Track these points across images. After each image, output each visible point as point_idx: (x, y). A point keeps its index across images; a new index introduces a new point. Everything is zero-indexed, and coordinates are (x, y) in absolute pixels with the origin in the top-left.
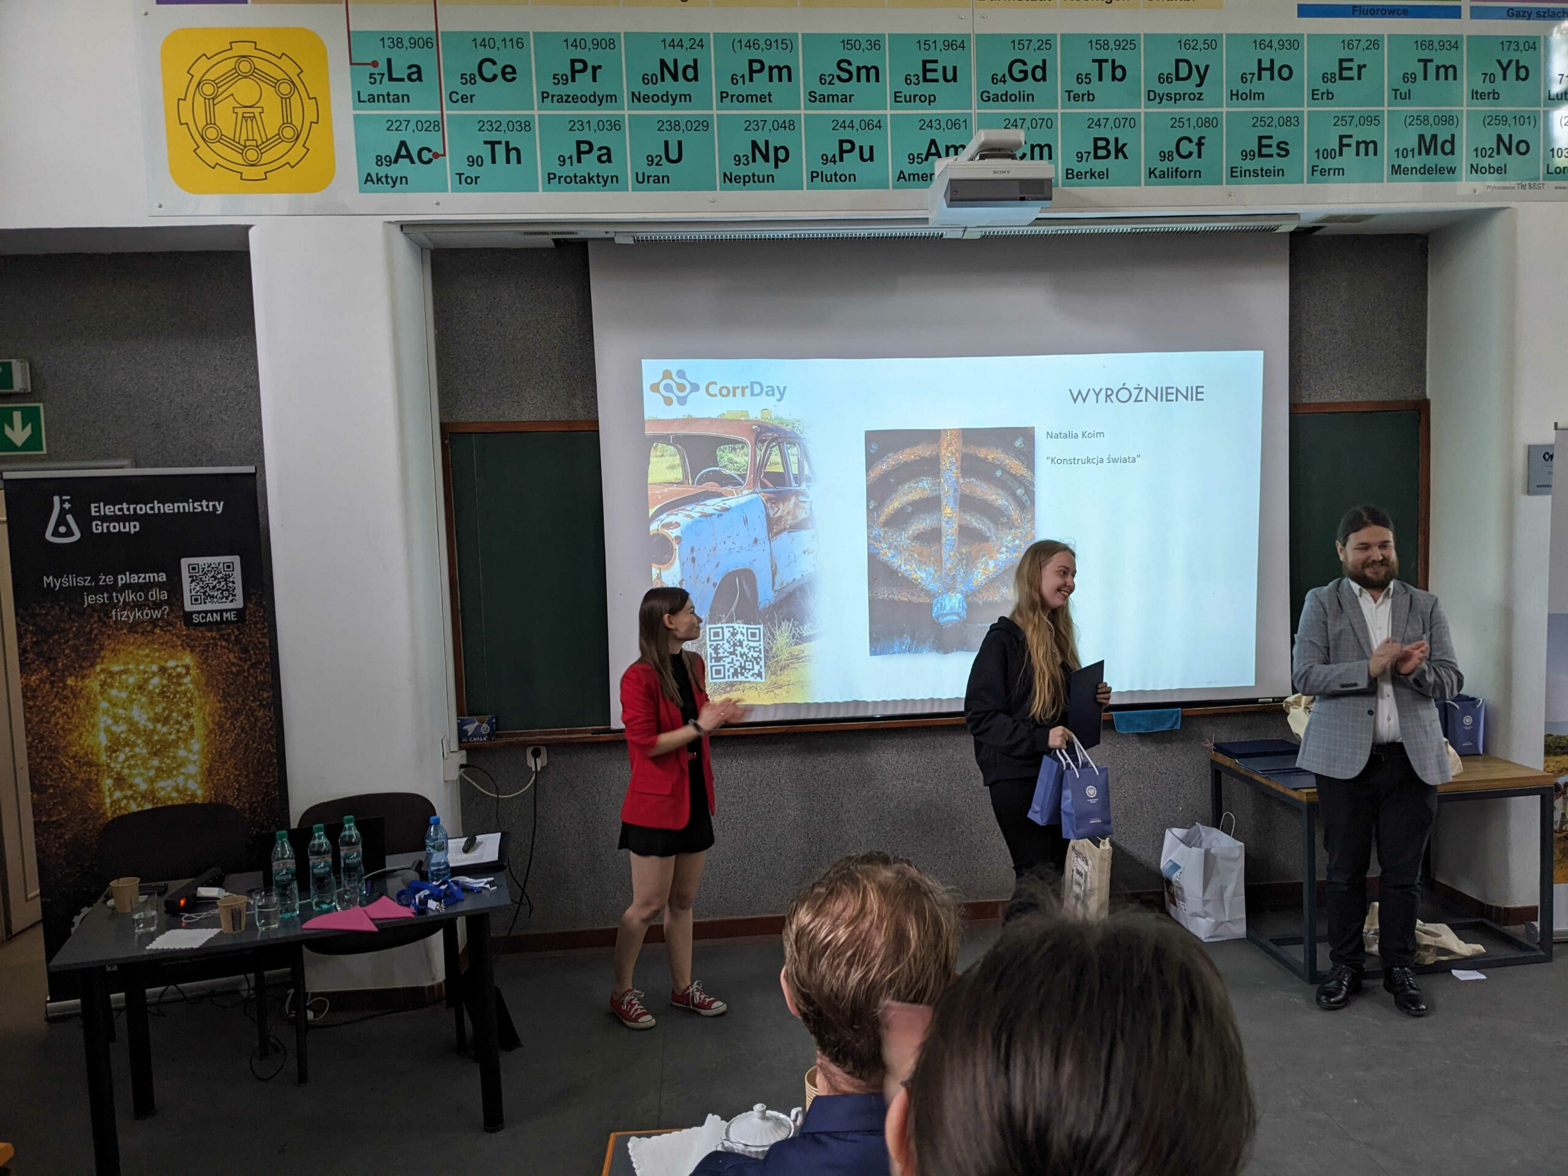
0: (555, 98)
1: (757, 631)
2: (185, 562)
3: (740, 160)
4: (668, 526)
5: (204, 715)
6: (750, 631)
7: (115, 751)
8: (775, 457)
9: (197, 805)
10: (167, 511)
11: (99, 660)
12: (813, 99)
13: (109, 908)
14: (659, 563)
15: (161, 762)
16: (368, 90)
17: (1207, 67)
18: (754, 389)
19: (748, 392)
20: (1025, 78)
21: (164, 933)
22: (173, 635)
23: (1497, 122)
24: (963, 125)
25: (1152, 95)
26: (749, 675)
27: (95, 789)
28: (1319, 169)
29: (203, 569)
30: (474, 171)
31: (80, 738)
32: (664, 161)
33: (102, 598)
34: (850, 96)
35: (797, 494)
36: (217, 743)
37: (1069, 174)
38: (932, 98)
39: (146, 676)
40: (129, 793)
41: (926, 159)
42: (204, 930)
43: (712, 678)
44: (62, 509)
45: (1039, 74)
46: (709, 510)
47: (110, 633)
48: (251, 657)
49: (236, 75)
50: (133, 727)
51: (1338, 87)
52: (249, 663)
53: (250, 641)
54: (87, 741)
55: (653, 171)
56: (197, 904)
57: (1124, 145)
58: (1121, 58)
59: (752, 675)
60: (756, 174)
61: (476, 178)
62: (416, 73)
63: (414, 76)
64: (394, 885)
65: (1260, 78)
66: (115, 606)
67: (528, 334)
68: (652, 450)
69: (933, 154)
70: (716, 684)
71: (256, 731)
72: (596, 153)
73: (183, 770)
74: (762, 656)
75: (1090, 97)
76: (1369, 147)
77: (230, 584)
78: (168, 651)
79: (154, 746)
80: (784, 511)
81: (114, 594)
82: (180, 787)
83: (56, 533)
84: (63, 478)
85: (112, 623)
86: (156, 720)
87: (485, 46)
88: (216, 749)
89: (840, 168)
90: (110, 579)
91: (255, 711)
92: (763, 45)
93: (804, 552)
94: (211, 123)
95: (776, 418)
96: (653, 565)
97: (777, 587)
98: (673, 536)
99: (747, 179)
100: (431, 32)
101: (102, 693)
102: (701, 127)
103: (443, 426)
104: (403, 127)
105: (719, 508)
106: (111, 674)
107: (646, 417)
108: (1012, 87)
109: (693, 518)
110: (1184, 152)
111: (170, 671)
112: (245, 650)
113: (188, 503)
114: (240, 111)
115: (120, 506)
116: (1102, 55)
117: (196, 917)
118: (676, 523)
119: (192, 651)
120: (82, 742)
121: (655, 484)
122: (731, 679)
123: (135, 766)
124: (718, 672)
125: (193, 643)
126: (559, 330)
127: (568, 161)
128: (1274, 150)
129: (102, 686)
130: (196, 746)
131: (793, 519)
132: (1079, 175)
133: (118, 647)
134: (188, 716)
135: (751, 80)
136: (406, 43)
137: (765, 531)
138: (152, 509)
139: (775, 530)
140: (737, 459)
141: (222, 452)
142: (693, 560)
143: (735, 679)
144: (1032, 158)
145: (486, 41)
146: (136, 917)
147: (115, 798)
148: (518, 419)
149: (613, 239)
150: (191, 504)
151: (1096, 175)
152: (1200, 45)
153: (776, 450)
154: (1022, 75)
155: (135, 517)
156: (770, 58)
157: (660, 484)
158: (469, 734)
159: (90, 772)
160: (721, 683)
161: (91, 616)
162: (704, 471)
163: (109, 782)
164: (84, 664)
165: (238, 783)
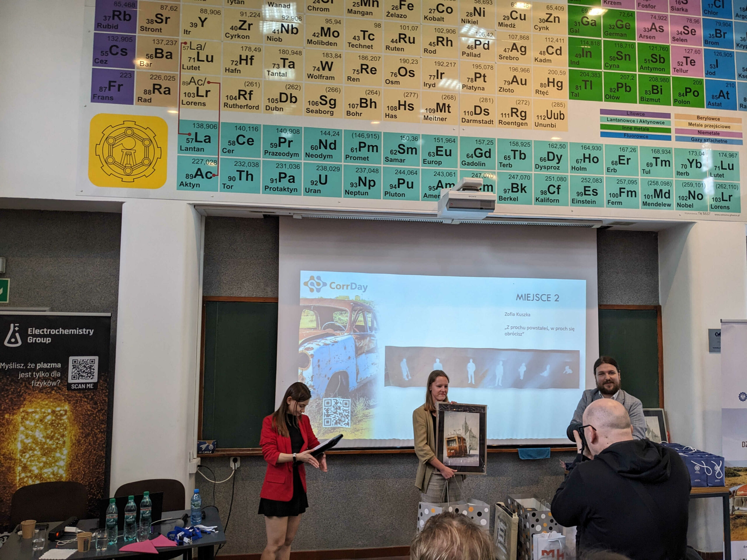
0: (271, 154)
1: (348, 402)
2: (71, 359)
3: (353, 185)
4: (308, 349)
5: (71, 435)
6: (344, 402)
7: (24, 453)
8: (361, 318)
9: (63, 482)
10: (65, 333)
11: (22, 406)
12: (387, 160)
13: (19, 536)
14: (302, 367)
15: (47, 459)
16: (185, 145)
17: (561, 156)
18: (352, 286)
19: (349, 287)
20: (482, 156)
21: (48, 551)
22: (60, 394)
23: (688, 185)
24: (453, 175)
25: (537, 167)
26: (343, 424)
27: (12, 472)
28: (611, 201)
29: (80, 362)
30: (231, 183)
31: (8, 445)
32: (319, 183)
33: (28, 375)
34: (404, 160)
35: (371, 336)
36: (76, 450)
37: (500, 198)
38: (440, 163)
39: (45, 415)
40: (29, 474)
41: (437, 189)
42: (68, 550)
43: (325, 425)
44: (14, 330)
45: (488, 154)
46: (328, 342)
47: (30, 392)
48: (98, 407)
49: (125, 135)
50: (35, 441)
51: (618, 167)
52: (97, 410)
53: (99, 399)
54: (12, 447)
55: (314, 187)
56: (65, 535)
57: (525, 187)
58: (524, 150)
59: (344, 424)
60: (360, 191)
61: (232, 186)
62: (208, 140)
63: (207, 141)
64: (166, 528)
65: (584, 162)
66: (34, 379)
67: (248, 256)
68: (303, 313)
69: (440, 187)
70: (326, 428)
71: (96, 445)
72: (288, 178)
73: (57, 464)
74: (350, 415)
75: (510, 166)
76: (633, 193)
77: (92, 370)
78: (57, 402)
79: (44, 450)
80: (363, 344)
81: (34, 373)
82: (55, 473)
83: (9, 342)
84: (16, 315)
85: (31, 388)
86: (47, 437)
87: (241, 129)
88: (75, 453)
89: (398, 191)
90: (33, 366)
91: (97, 434)
92: (366, 136)
93: (372, 364)
94: (110, 156)
95: (362, 300)
96: (299, 368)
97: (358, 381)
98: (310, 354)
99: (356, 193)
100: (217, 122)
101: (21, 423)
102: (336, 170)
103: (203, 297)
104: (200, 162)
105: (333, 341)
106: (27, 413)
107: (301, 297)
108: (475, 160)
109: (320, 345)
110: (552, 191)
111: (57, 413)
112: (96, 403)
113: (76, 330)
114: (125, 151)
115: (43, 330)
116: (515, 148)
117: (65, 542)
118: (312, 348)
119: (69, 403)
120: (8, 447)
121: (303, 329)
122: (334, 426)
123: (34, 460)
124: (328, 422)
125: (70, 399)
126: (263, 256)
127: (275, 181)
128: (591, 193)
129: (22, 419)
130: (65, 451)
131: (368, 348)
132: (505, 199)
133: (32, 400)
134: (63, 436)
135: (360, 150)
136: (205, 126)
137: (354, 353)
138: (58, 332)
139: (359, 353)
140: (342, 318)
141: (95, 306)
142: (319, 366)
143: (336, 426)
144: (484, 190)
145: (241, 127)
146: (34, 541)
147: (21, 477)
148: (240, 296)
149: (292, 216)
150: (78, 330)
151: (512, 199)
152: (558, 146)
153: (361, 315)
154: (480, 155)
155: (49, 335)
156: (369, 142)
157: (305, 329)
158: (203, 449)
159: (11, 463)
160: (329, 428)
161: (22, 384)
162: (327, 323)
163: (19, 468)
164: (15, 408)
165: (84, 471)
